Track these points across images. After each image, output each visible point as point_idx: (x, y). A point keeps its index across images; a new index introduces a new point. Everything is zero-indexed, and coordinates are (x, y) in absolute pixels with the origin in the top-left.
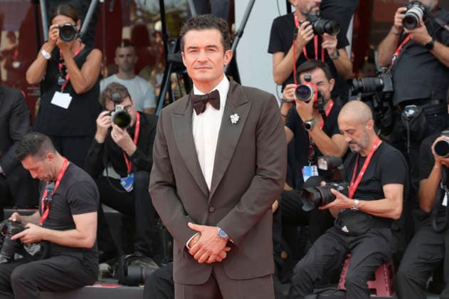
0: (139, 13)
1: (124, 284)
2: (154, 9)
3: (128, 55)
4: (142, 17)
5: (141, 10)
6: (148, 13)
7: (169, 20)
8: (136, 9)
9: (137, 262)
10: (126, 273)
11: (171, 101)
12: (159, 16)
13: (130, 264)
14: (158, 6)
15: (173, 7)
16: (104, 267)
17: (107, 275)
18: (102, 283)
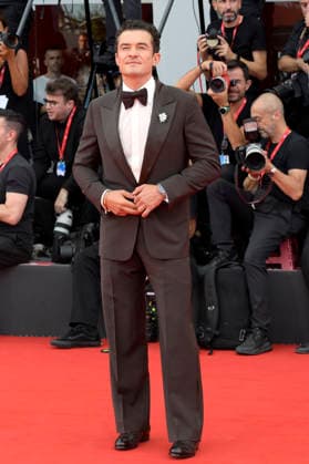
0: (67, 21)
1: (57, 262)
2: (80, 15)
3: (58, 58)
4: (70, 24)
5: (68, 18)
6: (75, 20)
7: (94, 26)
8: (63, 17)
9: (69, 242)
10: (59, 252)
11: (96, 96)
12: (85, 22)
13: (62, 244)
14: (84, 14)
15: (97, 14)
16: (39, 247)
17: (42, 254)
18: (38, 261)
